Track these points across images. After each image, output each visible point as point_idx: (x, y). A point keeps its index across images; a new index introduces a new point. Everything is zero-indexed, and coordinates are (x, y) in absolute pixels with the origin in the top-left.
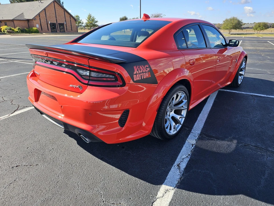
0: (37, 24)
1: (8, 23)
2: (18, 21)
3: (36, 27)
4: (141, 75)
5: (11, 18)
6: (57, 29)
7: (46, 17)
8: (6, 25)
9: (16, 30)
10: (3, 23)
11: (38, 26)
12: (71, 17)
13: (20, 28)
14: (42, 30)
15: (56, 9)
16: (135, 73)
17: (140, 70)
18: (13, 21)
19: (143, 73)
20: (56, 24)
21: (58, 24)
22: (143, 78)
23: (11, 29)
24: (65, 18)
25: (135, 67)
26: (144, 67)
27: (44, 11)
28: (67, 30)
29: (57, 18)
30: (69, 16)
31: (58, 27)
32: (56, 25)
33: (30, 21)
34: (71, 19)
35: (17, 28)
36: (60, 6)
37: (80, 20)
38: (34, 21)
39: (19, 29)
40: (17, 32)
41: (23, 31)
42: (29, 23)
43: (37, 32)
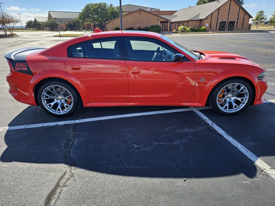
0: (207, 23)
1: (185, 23)
2: (192, 21)
3: (205, 26)
4: (20, 68)
5: (188, 19)
6: (226, 27)
7: (218, 16)
8: (183, 25)
9: (188, 29)
10: (182, 24)
11: (207, 25)
12: (246, 14)
13: (192, 27)
14: (210, 29)
15: (231, 7)
16: (16, 66)
17: (20, 65)
18: (188, 21)
19: (22, 67)
20: (226, 22)
21: (228, 22)
22: (21, 70)
23: (184, 29)
24: (238, 16)
25: (17, 63)
26: (23, 64)
27: (218, 10)
28: (236, 28)
29: (229, 16)
30: (244, 12)
31: (227, 25)
32: (226, 24)
33: (202, 21)
34: (245, 15)
35: (189, 27)
36: (236, 4)
37: (264, 15)
38: (205, 20)
39: (190, 28)
40: (188, 31)
41: (193, 30)
42: (201, 23)
43: (205, 31)
